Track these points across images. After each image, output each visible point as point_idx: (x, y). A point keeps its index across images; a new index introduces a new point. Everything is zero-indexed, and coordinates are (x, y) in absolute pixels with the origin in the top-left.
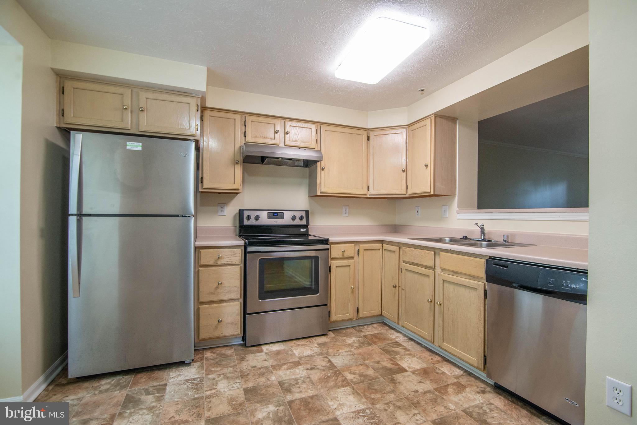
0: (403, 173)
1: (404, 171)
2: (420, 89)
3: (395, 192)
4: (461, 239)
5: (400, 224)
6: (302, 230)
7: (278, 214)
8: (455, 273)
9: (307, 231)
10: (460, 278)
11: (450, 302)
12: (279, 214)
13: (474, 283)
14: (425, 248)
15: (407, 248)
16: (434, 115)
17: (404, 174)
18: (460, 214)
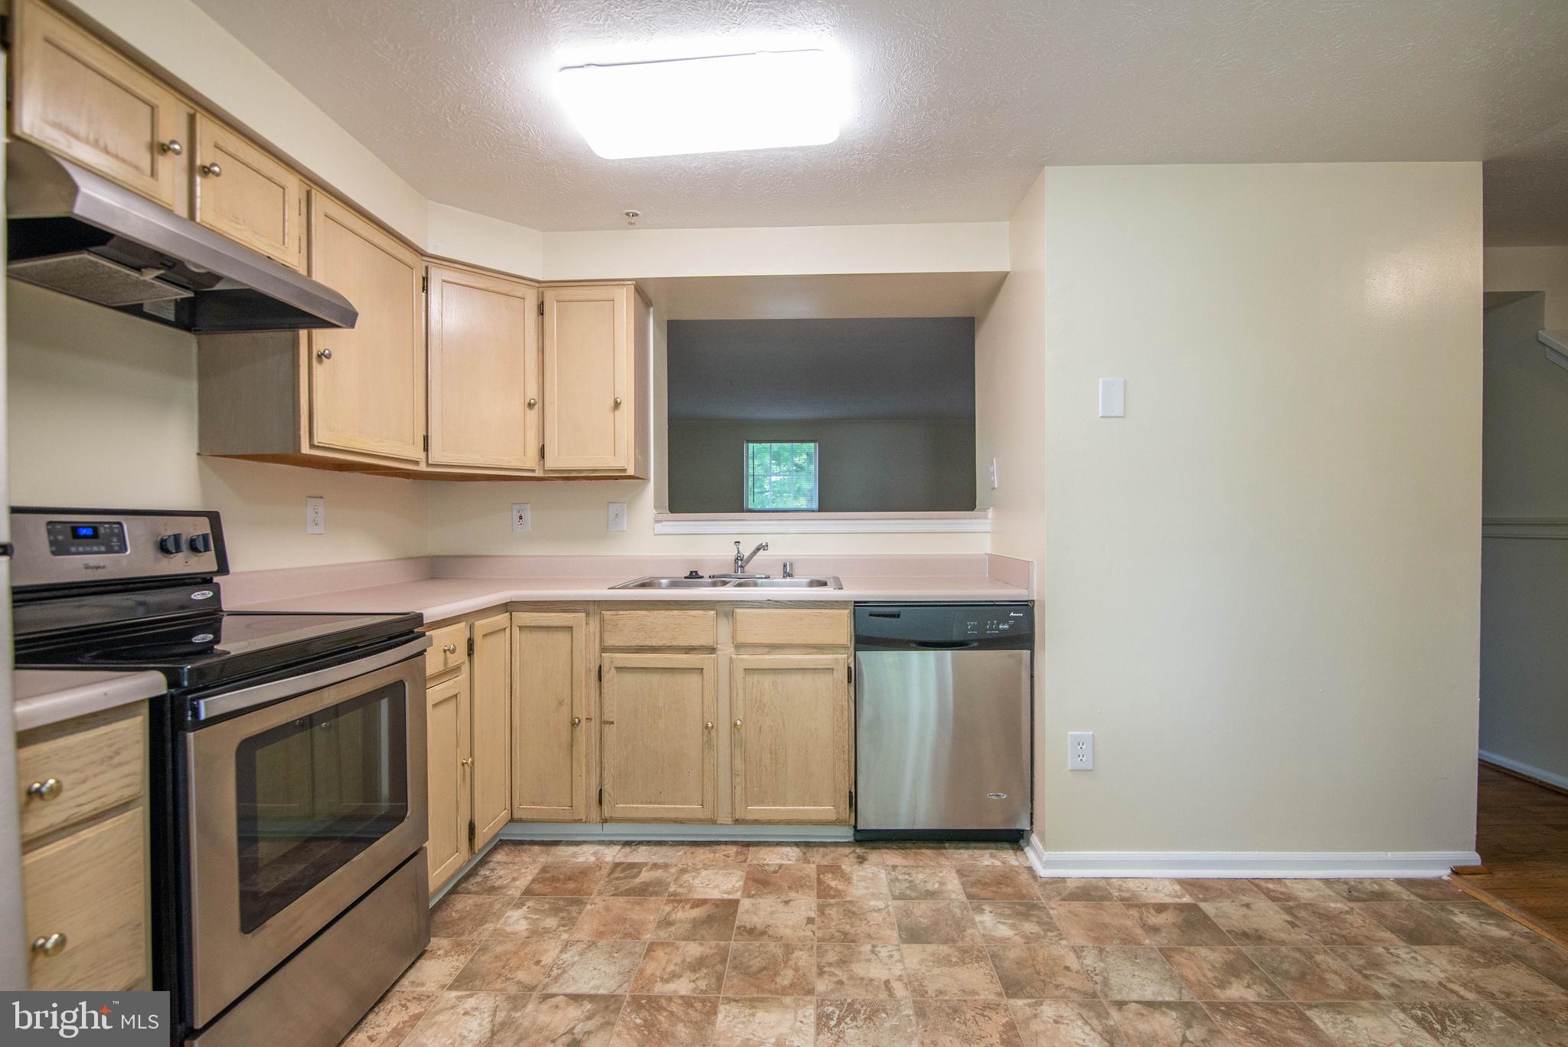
0: (528, 411)
1: (530, 406)
2: (628, 211)
3: (509, 462)
4: (685, 578)
5: (452, 553)
6: (198, 596)
7: (95, 530)
8: (773, 647)
9: (217, 597)
10: (791, 657)
11: (763, 712)
12: (102, 531)
13: (826, 659)
14: (680, 605)
15: (621, 612)
16: (634, 282)
17: (533, 415)
18: (664, 523)
